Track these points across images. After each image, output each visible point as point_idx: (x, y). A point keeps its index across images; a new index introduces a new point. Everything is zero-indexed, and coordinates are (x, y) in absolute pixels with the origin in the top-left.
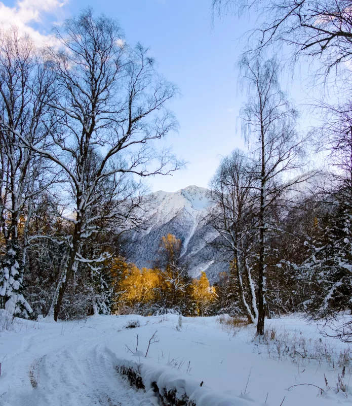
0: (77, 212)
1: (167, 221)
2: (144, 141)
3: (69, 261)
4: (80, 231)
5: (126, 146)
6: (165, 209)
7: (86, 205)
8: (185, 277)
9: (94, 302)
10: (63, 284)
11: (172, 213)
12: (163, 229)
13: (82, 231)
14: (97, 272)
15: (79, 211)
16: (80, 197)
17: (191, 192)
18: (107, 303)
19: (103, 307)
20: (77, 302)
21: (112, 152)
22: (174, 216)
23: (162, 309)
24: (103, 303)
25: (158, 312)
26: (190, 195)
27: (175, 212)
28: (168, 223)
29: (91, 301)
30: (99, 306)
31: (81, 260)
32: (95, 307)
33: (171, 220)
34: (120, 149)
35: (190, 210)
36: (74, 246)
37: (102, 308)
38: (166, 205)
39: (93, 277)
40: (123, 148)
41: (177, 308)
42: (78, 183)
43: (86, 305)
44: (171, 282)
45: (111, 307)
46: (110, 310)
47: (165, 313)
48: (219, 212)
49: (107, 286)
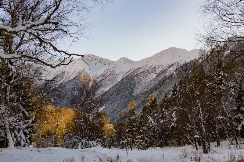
1: (71, 78)
6: (70, 70)
11: (75, 73)
12: (68, 84)
17: (89, 59)
18: (25, 134)
19: (20, 137)
22: (77, 75)
23: (84, 141)
24: (21, 132)
25: (80, 144)
26: (88, 60)
27: (77, 72)
28: (72, 80)
30: (15, 136)
32: (10, 137)
33: (74, 78)
35: (88, 71)
37: (19, 139)
38: (71, 67)
41: (99, 141)
44: (87, 116)
45: (30, 139)
46: (29, 141)
47: (87, 146)
48: (109, 73)
49: (27, 113)
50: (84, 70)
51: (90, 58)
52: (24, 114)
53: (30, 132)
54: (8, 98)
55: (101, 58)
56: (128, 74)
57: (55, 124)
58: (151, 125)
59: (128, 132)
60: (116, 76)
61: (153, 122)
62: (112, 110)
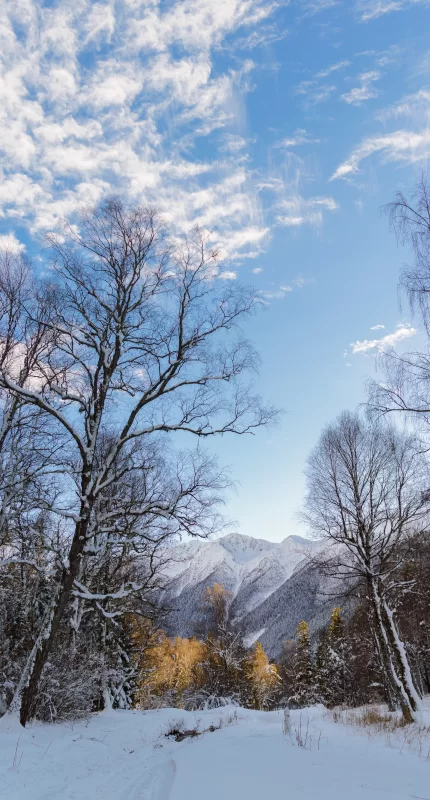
0: (81, 500)
1: (203, 579)
2: (203, 382)
3: (60, 594)
4: (84, 535)
5: (172, 389)
6: (200, 564)
7: (98, 487)
8: (240, 647)
9: (104, 686)
10: (44, 642)
11: (209, 568)
12: (197, 590)
13: (88, 536)
14: (113, 621)
15: (84, 498)
16: (89, 473)
17: (232, 542)
18: (125, 689)
19: (120, 694)
20: (74, 684)
21: (149, 397)
22: (211, 572)
23: (212, 697)
24: (120, 687)
25: (207, 703)
26: (230, 545)
27: (212, 566)
28: (204, 582)
29: (99, 683)
30: (112, 694)
31: (83, 595)
32: (107, 695)
33: (208, 577)
34: (161, 392)
36: (71, 565)
37: (117, 698)
38: (201, 558)
39: (106, 641)
40: (167, 391)
41: (236, 696)
42: (86, 450)
43: (90, 692)
44: (221, 654)
45: (132, 696)
46: (131, 701)
47: (218, 704)
48: (268, 565)
49: (127, 659)
50: (224, 563)
51: (233, 540)
52: (123, 659)
53: (133, 686)
54: (103, 640)
55: (253, 539)
56: (304, 565)
57: (174, 669)
58: (335, 666)
59: (300, 680)
60: (281, 570)
61: (338, 659)
62: (280, 635)
